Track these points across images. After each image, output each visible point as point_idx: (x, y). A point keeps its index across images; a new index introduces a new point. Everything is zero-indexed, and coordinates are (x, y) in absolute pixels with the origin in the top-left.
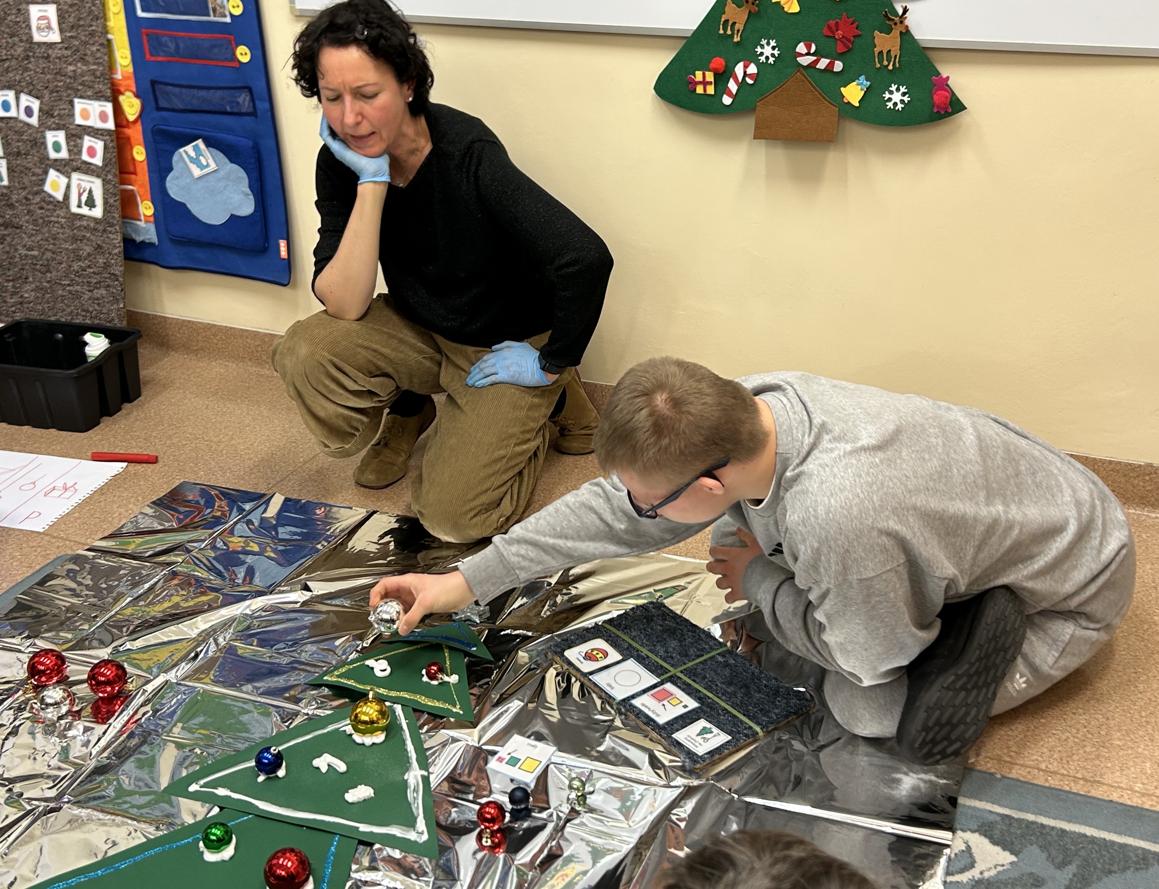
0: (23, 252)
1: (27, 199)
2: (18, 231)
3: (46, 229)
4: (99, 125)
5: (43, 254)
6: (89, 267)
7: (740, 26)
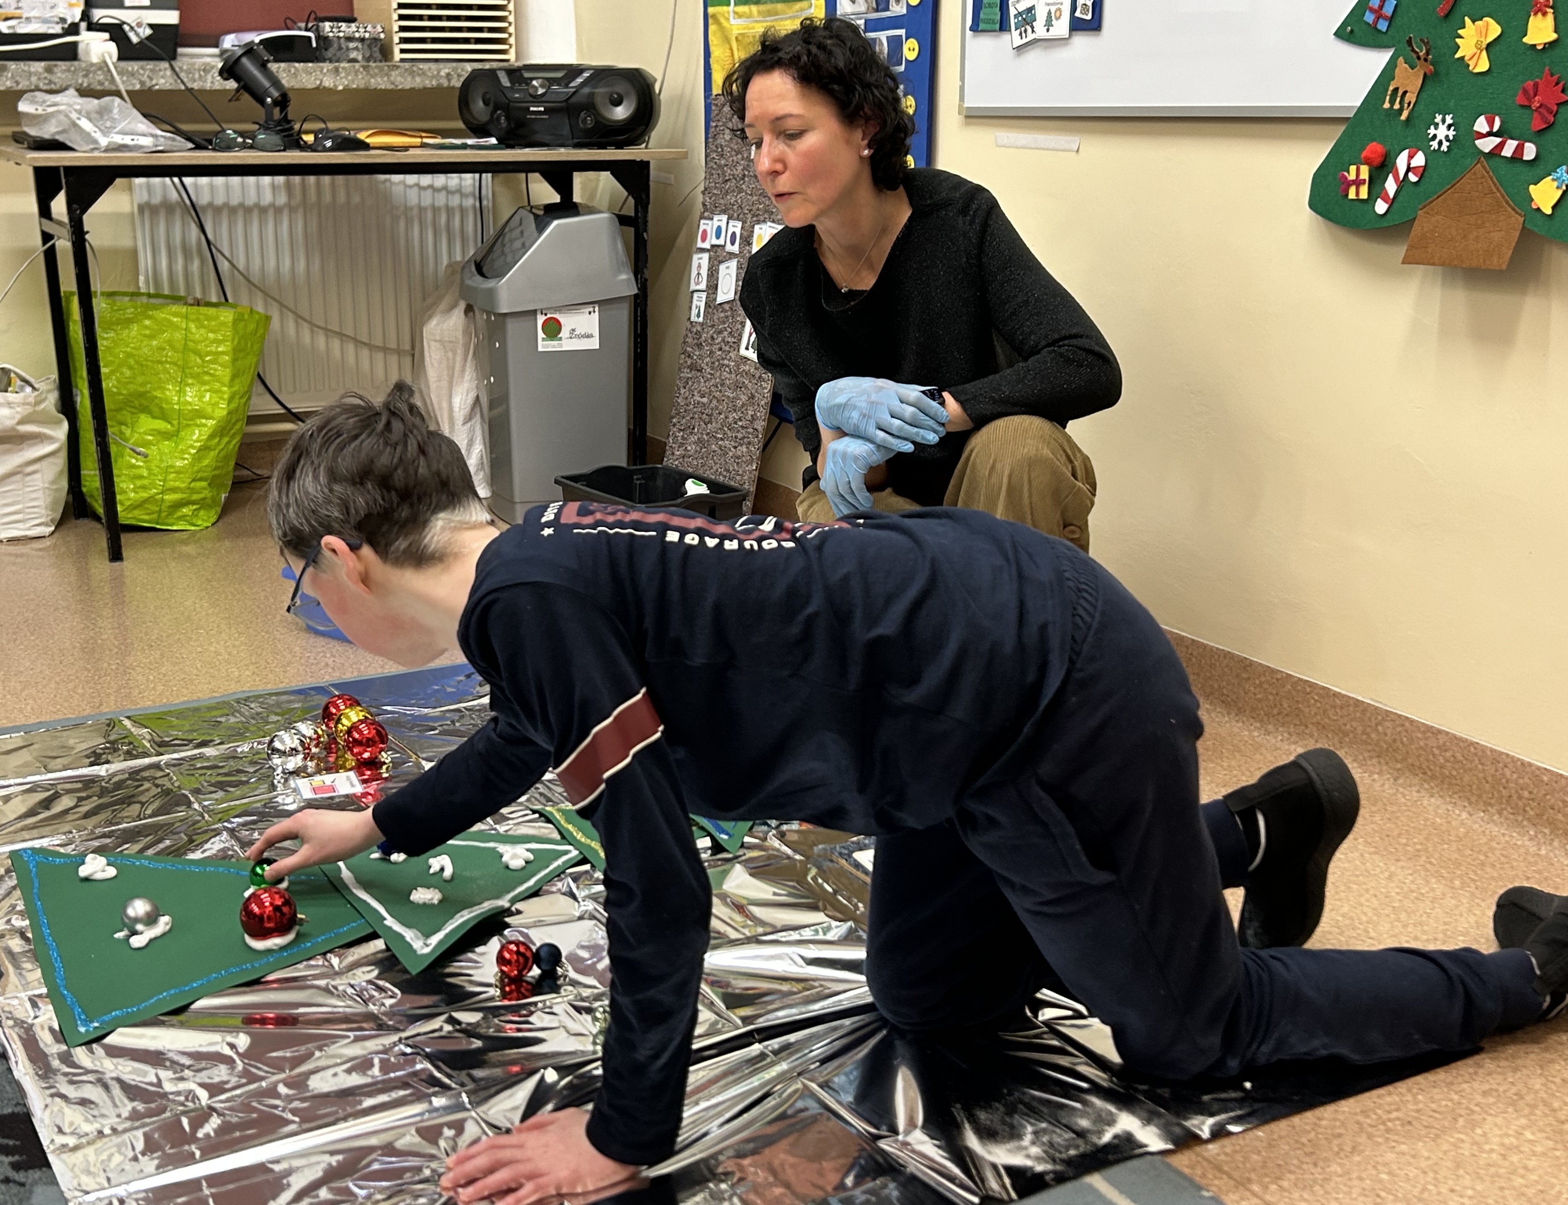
2: (699, 374)
3: (718, 374)
5: (711, 402)
7: (1411, 97)
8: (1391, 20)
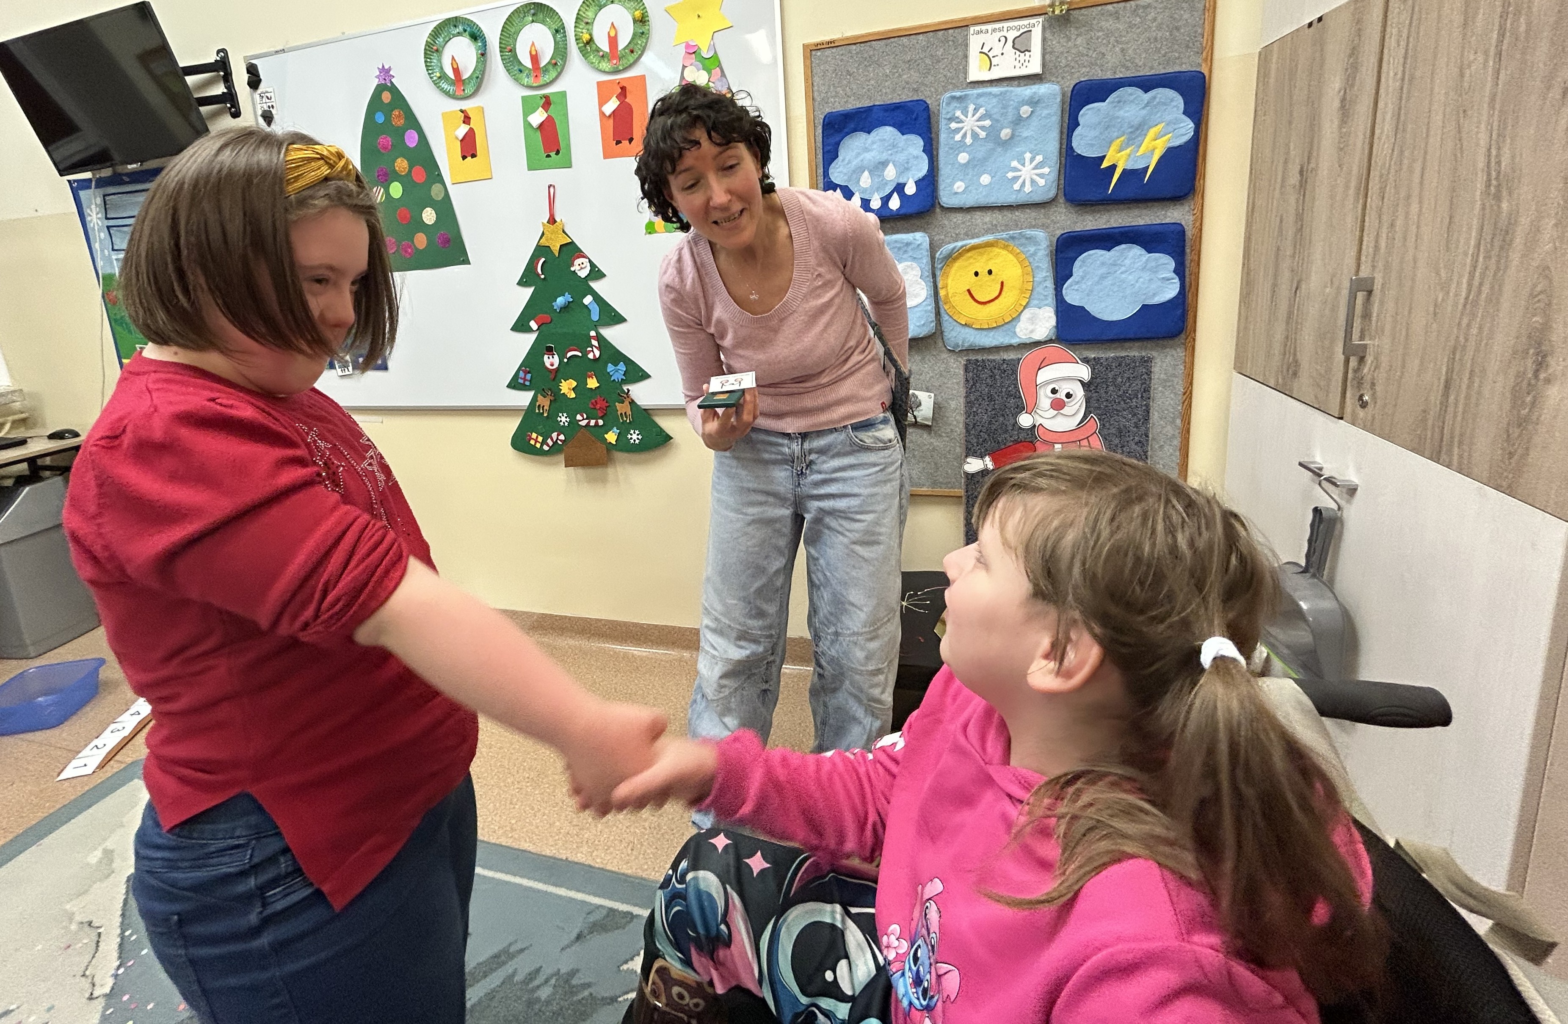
7: (546, 408)
8: (530, 381)
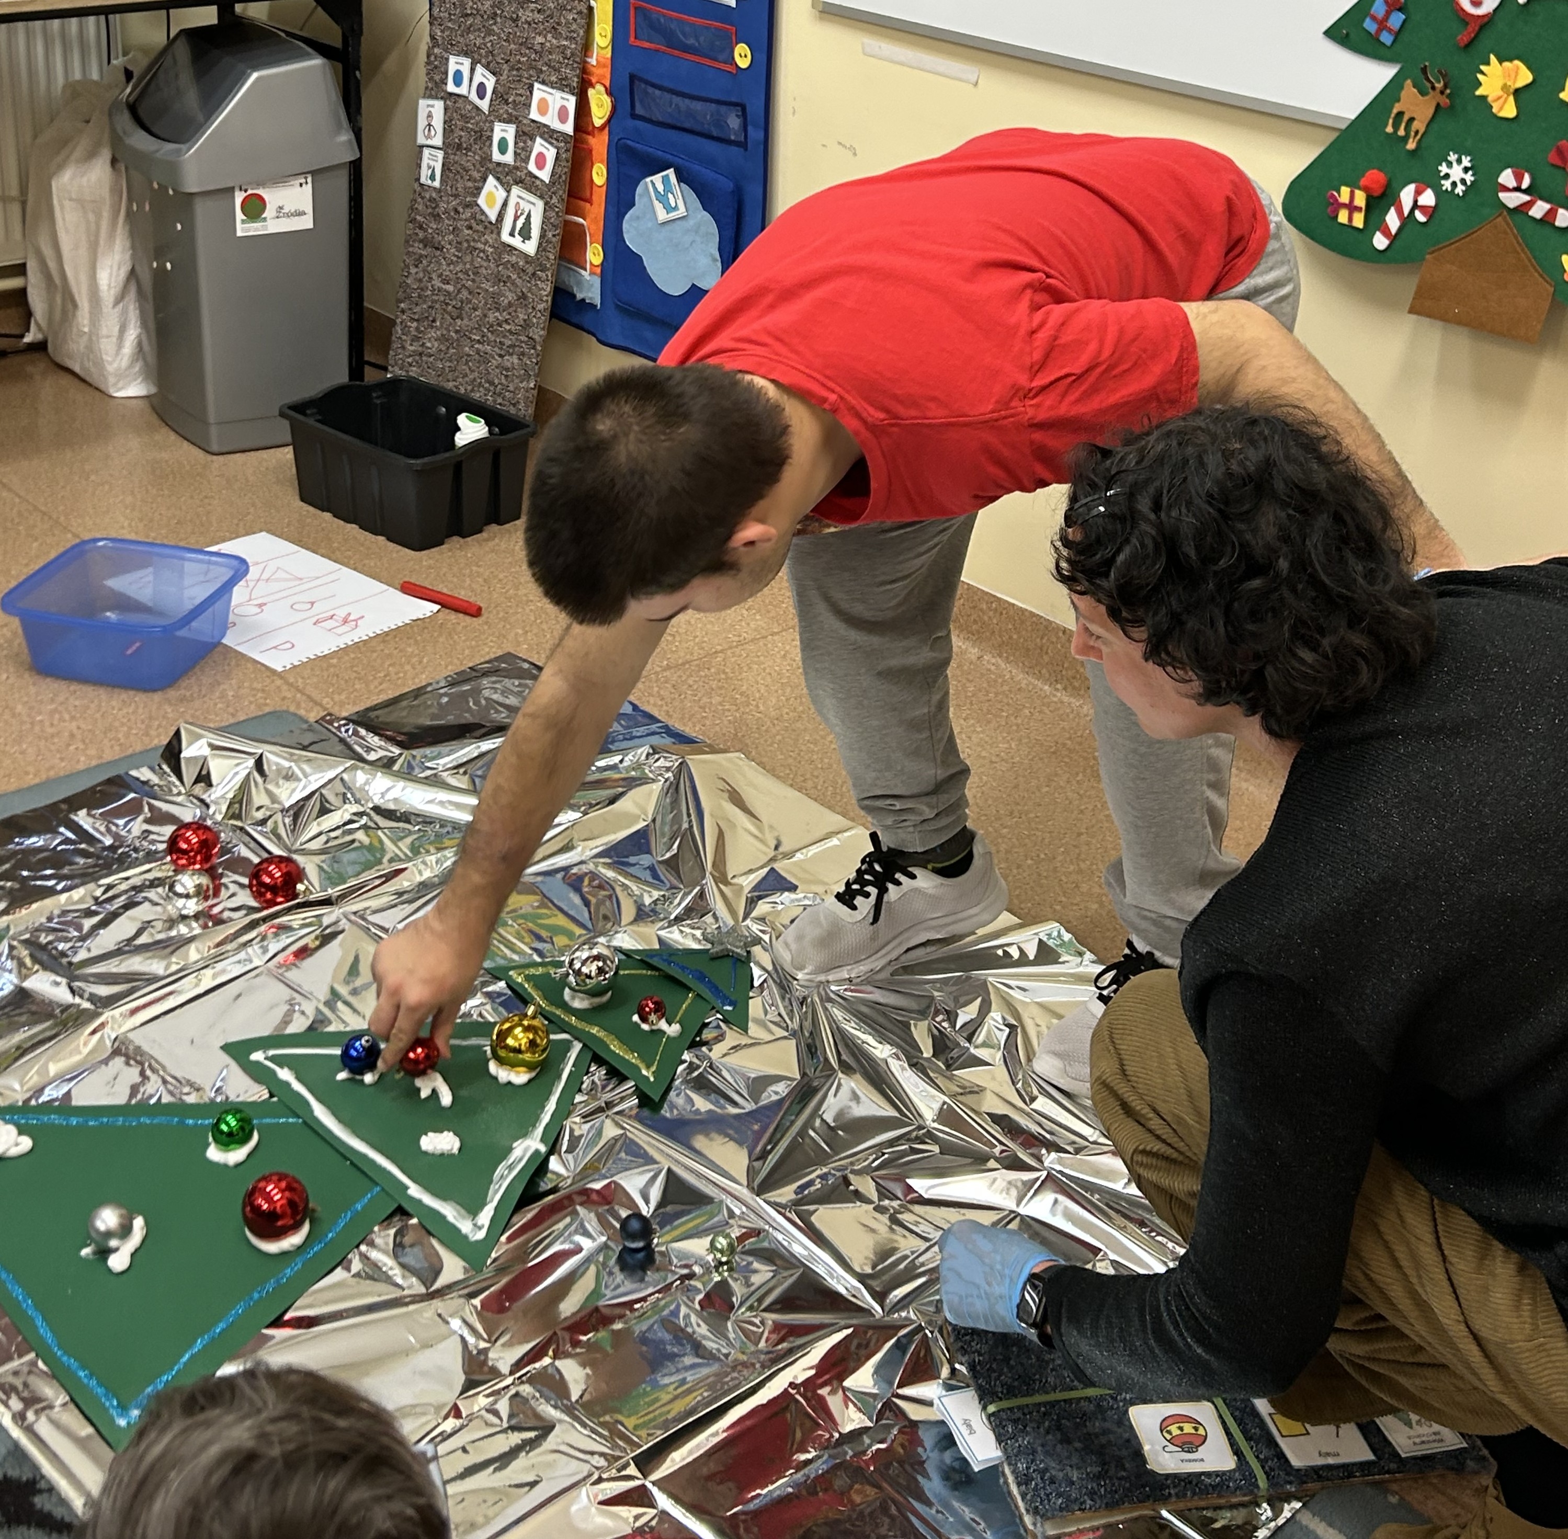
0: (437, 283)
1: (457, 211)
2: (438, 253)
3: (468, 258)
4: (556, 125)
5: (459, 292)
6: (506, 321)
7: (1419, 125)
8: (1397, 33)
